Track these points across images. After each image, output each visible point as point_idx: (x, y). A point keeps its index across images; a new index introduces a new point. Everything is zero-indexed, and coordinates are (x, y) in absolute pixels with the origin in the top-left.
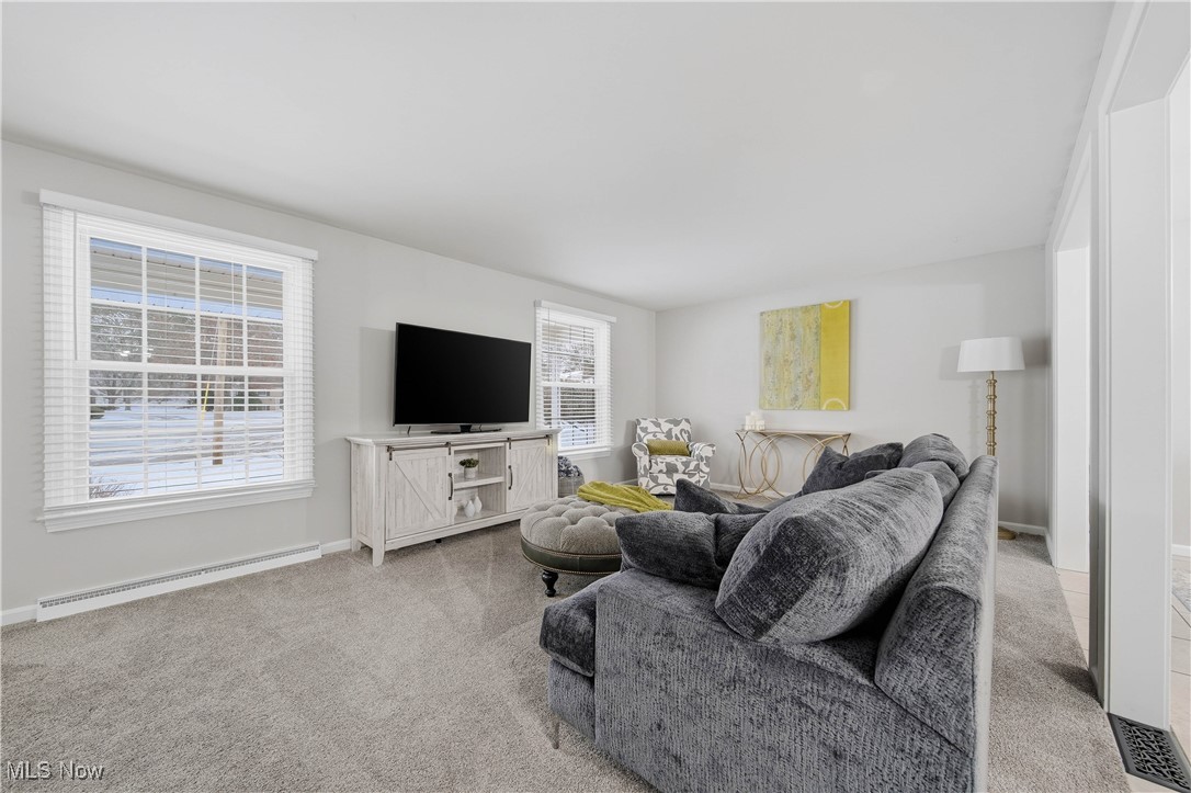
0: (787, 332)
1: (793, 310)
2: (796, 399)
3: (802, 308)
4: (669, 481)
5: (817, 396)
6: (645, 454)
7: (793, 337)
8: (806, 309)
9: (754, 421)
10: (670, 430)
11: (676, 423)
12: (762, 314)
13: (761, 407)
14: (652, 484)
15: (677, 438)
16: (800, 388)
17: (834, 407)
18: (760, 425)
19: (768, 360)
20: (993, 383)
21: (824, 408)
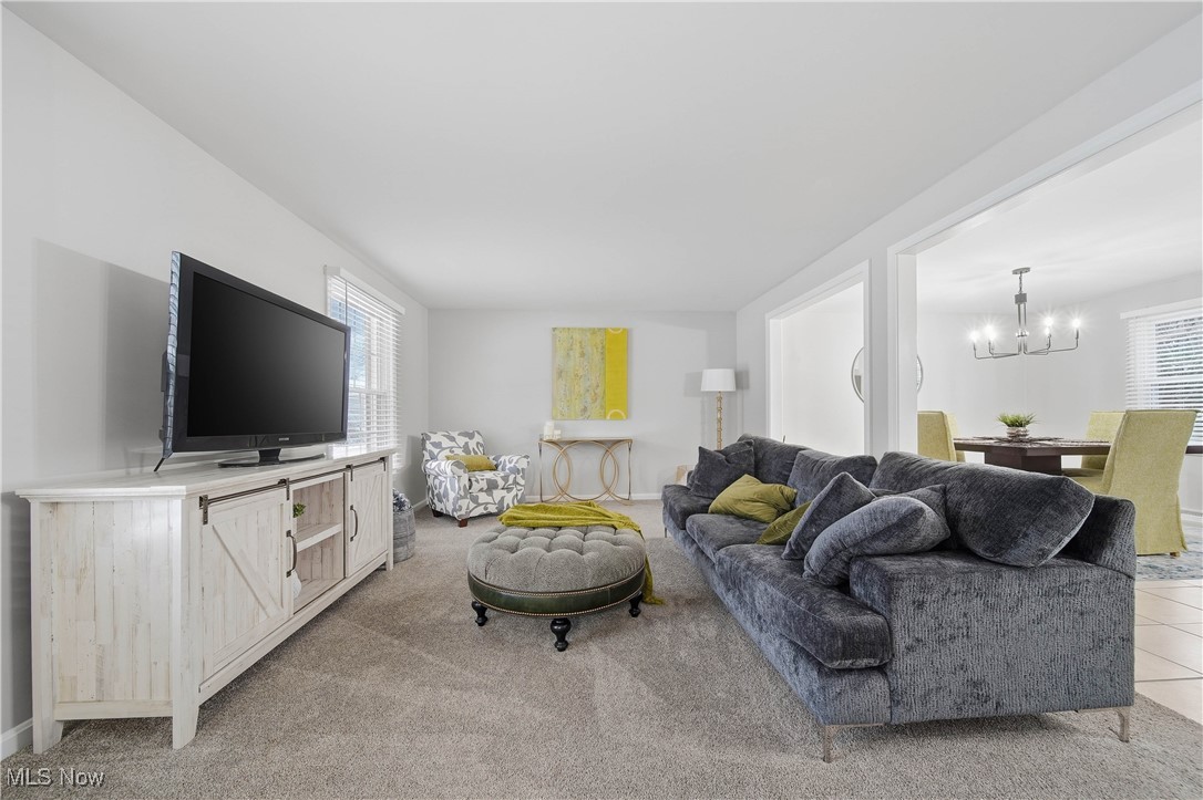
0: (577, 347)
1: (583, 330)
2: (585, 409)
3: (590, 329)
4: (489, 499)
5: (602, 407)
6: (465, 472)
7: (582, 355)
8: (594, 331)
9: (550, 431)
10: (467, 443)
11: (471, 436)
12: (554, 329)
13: (553, 418)
14: (472, 505)
15: (476, 453)
16: (589, 400)
17: (616, 417)
18: (557, 435)
19: (560, 373)
20: (720, 399)
21: (608, 418)
